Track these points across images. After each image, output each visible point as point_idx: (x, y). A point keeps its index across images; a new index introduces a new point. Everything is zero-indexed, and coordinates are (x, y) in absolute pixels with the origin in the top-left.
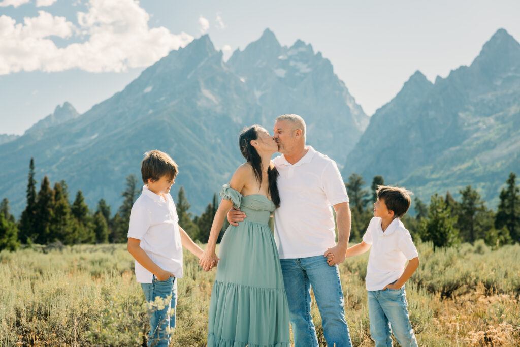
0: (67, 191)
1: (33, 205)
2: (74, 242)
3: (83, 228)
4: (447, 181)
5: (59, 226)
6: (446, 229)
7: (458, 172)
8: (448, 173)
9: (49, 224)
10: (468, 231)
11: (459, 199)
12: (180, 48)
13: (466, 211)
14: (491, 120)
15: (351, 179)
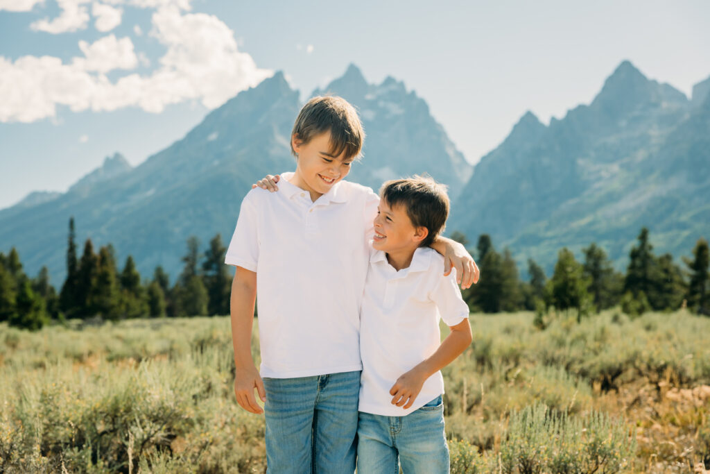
0: (115, 256)
1: (75, 274)
3: (134, 300)
4: (564, 240)
5: (102, 298)
6: (577, 292)
7: (578, 229)
8: (565, 230)
9: (90, 295)
10: (595, 294)
11: (581, 259)
12: (250, 88)
13: (590, 272)
14: (615, 168)
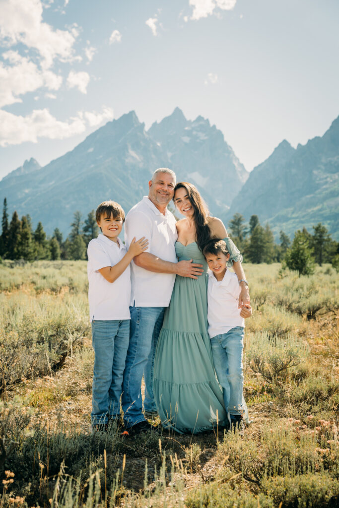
0: (31, 222)
1: (6, 232)
2: (36, 259)
3: (42, 249)
4: (302, 219)
5: (24, 248)
6: (305, 256)
7: (311, 213)
8: (304, 213)
9: (17, 246)
10: (318, 256)
11: (312, 233)
12: (114, 120)
13: (317, 241)
14: (336, 176)
15: (235, 217)
